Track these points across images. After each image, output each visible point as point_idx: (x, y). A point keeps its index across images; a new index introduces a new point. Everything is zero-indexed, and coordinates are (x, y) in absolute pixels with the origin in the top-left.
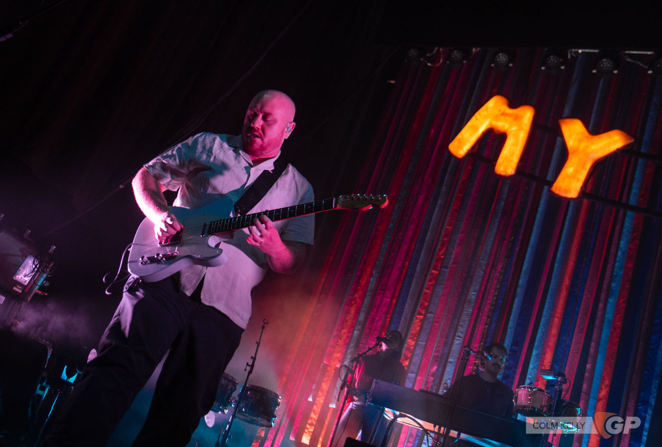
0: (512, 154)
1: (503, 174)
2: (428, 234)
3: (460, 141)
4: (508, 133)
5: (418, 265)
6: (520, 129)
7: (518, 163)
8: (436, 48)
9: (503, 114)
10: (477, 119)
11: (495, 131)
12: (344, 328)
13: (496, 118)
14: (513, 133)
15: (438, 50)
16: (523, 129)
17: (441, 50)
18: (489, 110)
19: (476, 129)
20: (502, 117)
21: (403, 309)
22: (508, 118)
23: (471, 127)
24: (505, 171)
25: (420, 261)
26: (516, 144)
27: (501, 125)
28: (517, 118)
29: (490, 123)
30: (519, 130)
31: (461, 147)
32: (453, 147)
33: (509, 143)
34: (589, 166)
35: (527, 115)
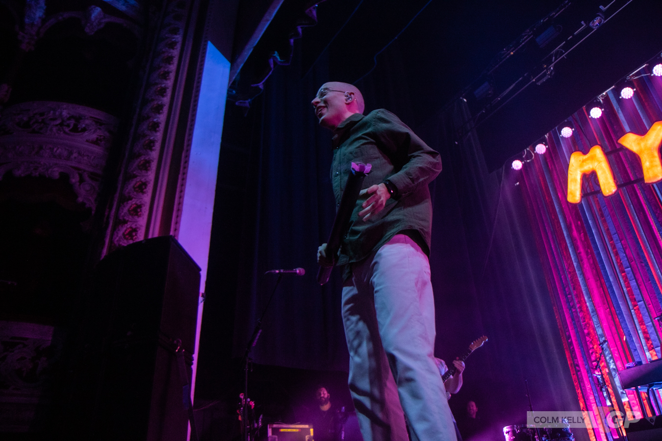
0: (606, 179)
1: (610, 194)
2: (602, 255)
3: (571, 193)
4: (595, 169)
5: (610, 277)
6: (599, 162)
7: (614, 182)
8: (525, 150)
9: (584, 161)
10: (571, 174)
11: (587, 173)
12: (594, 345)
13: (581, 166)
14: (597, 167)
15: (527, 150)
16: (601, 162)
17: (528, 149)
18: (574, 165)
19: (575, 180)
20: (584, 163)
21: (621, 310)
22: (588, 162)
23: (571, 181)
24: (610, 191)
25: (609, 274)
26: (604, 172)
27: (588, 167)
28: (593, 158)
29: (581, 172)
30: (599, 163)
31: (574, 196)
32: (570, 199)
33: (600, 174)
34: (656, 154)
35: (597, 152)
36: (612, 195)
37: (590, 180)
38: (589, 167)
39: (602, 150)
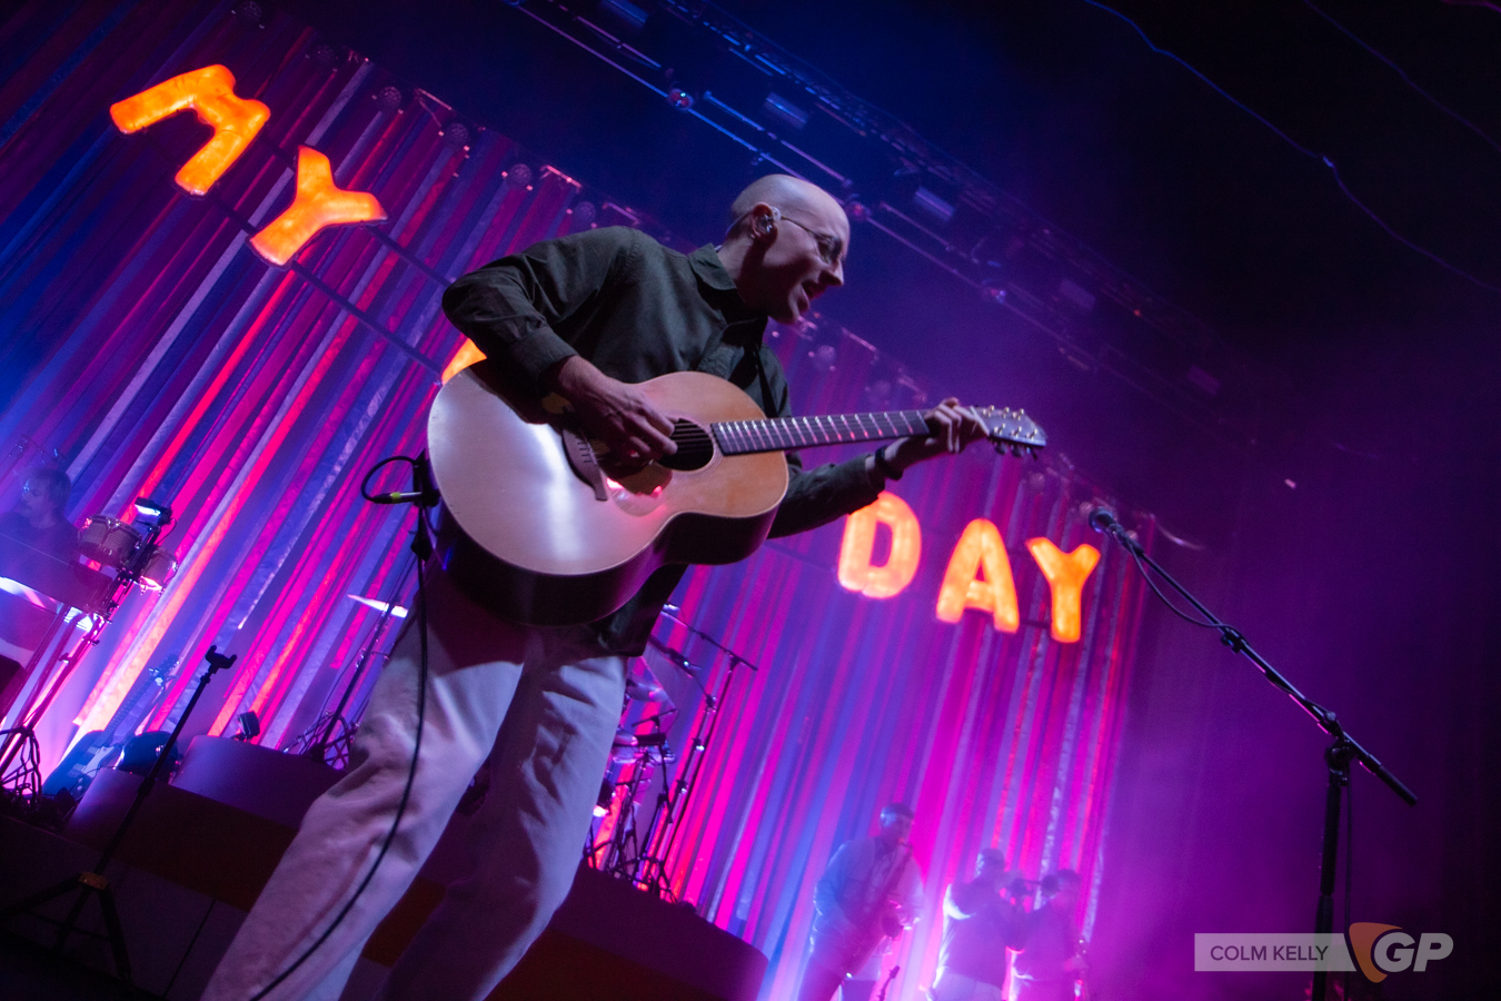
0: (213, 164)
1: (187, 188)
3: (134, 107)
4: (218, 130)
6: (239, 132)
9: (222, 99)
10: (176, 84)
11: (199, 117)
13: (208, 99)
14: (226, 133)
16: (242, 135)
18: (201, 81)
19: (170, 101)
20: (218, 103)
22: (225, 107)
23: (162, 94)
24: (190, 185)
26: (223, 152)
27: (213, 113)
28: (240, 115)
29: (195, 103)
30: (237, 133)
31: (132, 117)
32: (119, 111)
33: (214, 145)
34: (315, 228)
35: (257, 117)
36: (188, 193)
37: (189, 131)
38: (216, 117)
39: (266, 123)
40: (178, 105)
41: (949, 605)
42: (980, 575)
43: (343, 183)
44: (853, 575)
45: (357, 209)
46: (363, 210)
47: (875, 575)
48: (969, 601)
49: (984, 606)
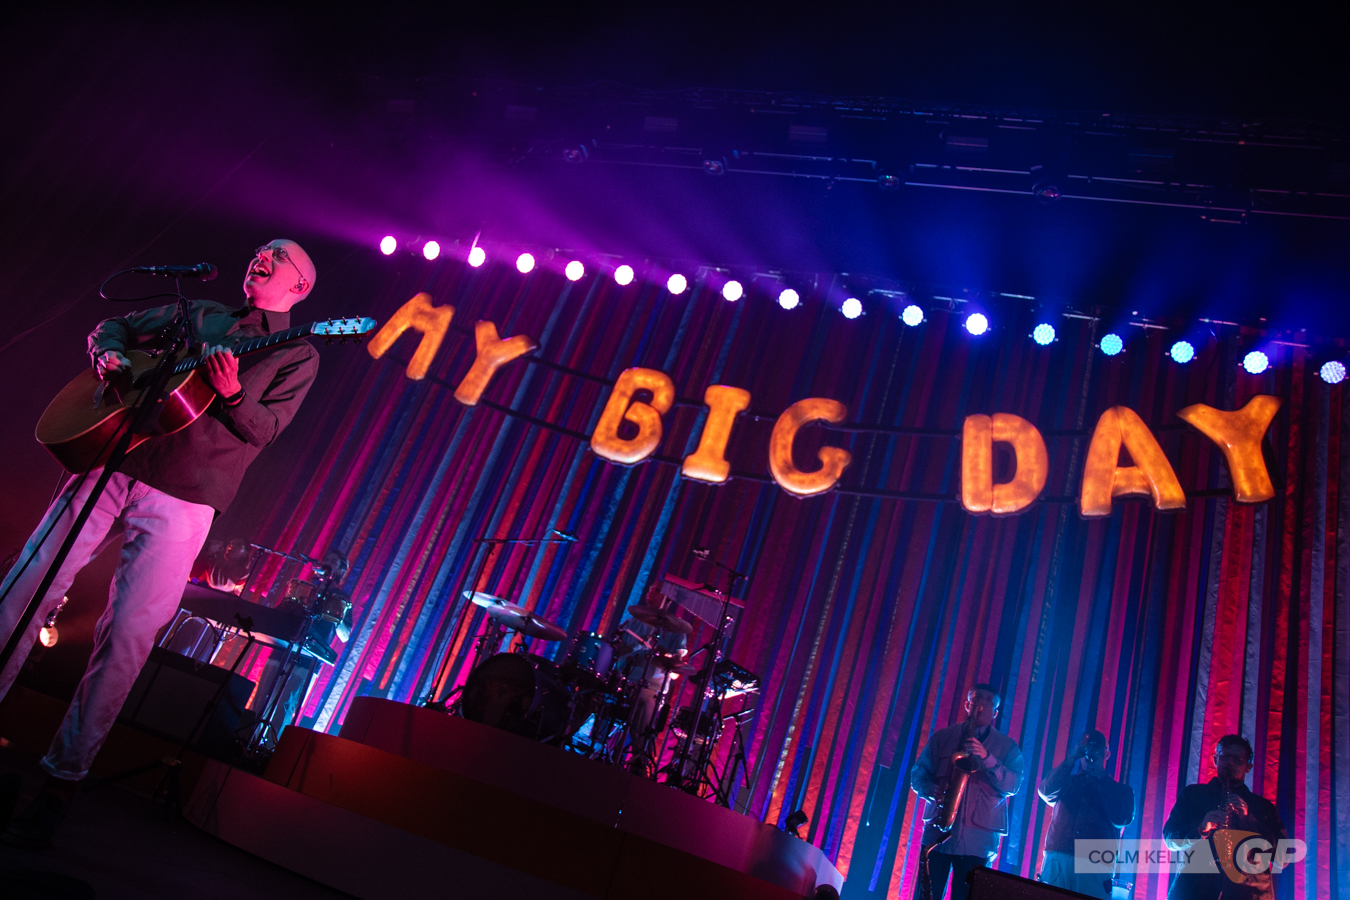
4: (425, 332)
9: (425, 312)
11: (413, 331)
13: (418, 317)
14: (430, 333)
16: (440, 330)
22: (428, 317)
26: (429, 346)
28: (437, 318)
30: (437, 331)
32: (372, 347)
33: (425, 342)
34: (491, 372)
35: (446, 316)
37: (410, 342)
38: (423, 326)
39: (452, 317)
40: (403, 328)
41: (1093, 500)
42: (1126, 459)
43: (503, 334)
44: (977, 498)
45: (515, 348)
46: (518, 348)
47: (1003, 490)
48: (1117, 489)
49: (1137, 488)
